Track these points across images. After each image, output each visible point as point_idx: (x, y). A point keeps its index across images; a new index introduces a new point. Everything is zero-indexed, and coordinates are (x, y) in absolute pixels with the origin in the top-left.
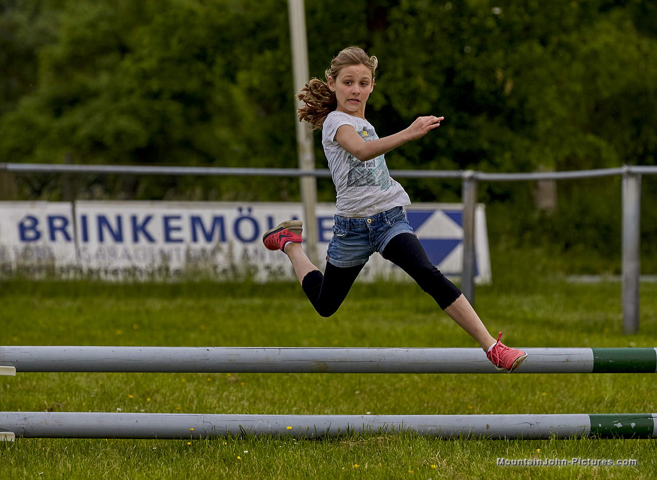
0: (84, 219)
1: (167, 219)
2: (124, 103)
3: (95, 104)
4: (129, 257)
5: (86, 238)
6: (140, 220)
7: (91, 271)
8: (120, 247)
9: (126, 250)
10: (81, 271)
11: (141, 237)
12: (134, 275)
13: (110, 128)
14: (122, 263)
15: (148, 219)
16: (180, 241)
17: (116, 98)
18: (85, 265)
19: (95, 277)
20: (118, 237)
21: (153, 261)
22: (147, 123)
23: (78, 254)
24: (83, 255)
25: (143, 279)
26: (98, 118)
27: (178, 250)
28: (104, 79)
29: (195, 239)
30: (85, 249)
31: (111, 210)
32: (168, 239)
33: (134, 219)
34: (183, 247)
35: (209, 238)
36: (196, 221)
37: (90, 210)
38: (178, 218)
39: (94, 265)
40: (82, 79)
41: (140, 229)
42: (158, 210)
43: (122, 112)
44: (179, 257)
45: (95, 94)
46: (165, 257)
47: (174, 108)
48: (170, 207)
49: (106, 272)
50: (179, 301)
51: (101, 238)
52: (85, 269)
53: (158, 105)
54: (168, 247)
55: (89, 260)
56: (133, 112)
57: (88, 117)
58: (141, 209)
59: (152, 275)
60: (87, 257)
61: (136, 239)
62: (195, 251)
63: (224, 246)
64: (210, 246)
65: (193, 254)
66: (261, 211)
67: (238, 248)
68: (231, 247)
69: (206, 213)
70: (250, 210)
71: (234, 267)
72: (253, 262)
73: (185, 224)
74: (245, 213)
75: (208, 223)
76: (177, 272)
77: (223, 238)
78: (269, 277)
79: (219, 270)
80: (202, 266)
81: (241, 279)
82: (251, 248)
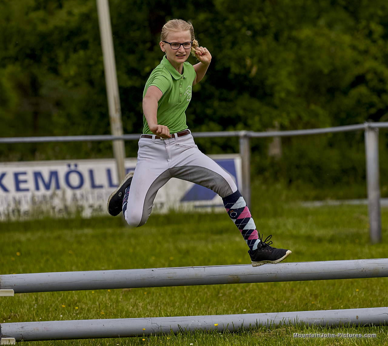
1: (16, 175)
15: (3, 176)
16: (27, 190)
21: (9, 205)
25: (2, 219)
27: (25, 197)
29: (37, 188)
32: (18, 189)
34: (29, 194)
35: (47, 187)
36: (37, 175)
38: (24, 173)
42: (10, 169)
44: (26, 202)
46: (17, 203)
48: (18, 167)
54: (18, 195)
59: (8, 215)
62: (38, 197)
63: (59, 192)
64: (49, 193)
65: (37, 199)
66: (84, 166)
67: (69, 193)
68: (64, 193)
69: (45, 169)
70: (76, 166)
71: (66, 208)
72: (80, 203)
73: (30, 178)
74: (73, 167)
75: (46, 177)
76: (26, 213)
77: (58, 187)
78: (92, 213)
79: (57, 210)
80: (45, 208)
81: (73, 216)
82: (78, 192)
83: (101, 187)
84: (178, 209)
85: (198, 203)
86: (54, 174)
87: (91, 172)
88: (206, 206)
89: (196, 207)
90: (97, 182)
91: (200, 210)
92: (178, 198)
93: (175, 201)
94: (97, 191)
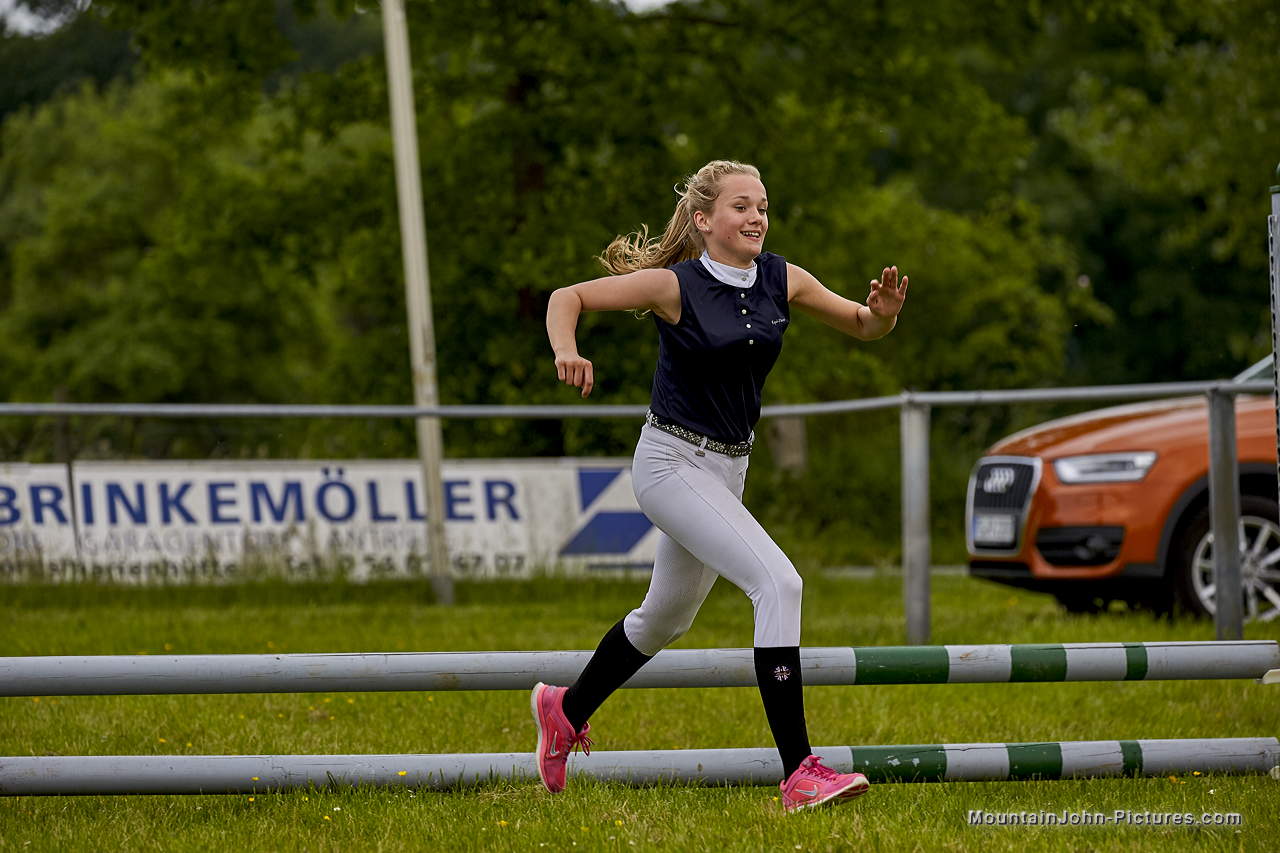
0: (87, 488)
1: (213, 488)
2: (145, 325)
3: (101, 327)
4: (157, 547)
5: (89, 518)
6: (173, 491)
7: (97, 569)
8: (142, 532)
9: (151, 536)
10: (83, 570)
11: (175, 515)
12: (165, 574)
13: (125, 362)
14: (146, 557)
15: (185, 488)
16: (235, 520)
17: (133, 318)
18: (88, 560)
19: (104, 578)
20: (139, 517)
21: (193, 550)
22: (181, 355)
23: (78, 542)
24: (86, 542)
25: (179, 579)
26: (106, 348)
27: (231, 534)
28: (114, 288)
29: (257, 517)
30: (88, 535)
31: (128, 475)
32: (216, 518)
33: (163, 488)
34: (238, 530)
35: (278, 515)
36: (258, 489)
37: (96, 475)
38: (231, 485)
39: (103, 559)
40: (82, 289)
41: (172, 503)
42: (200, 475)
43: (143, 339)
44: (232, 545)
45: (102, 312)
46: (212, 545)
47: (224, 331)
48: (218, 470)
49: (121, 570)
50: (233, 611)
51: (113, 518)
52: (89, 568)
53: (197, 328)
54: (216, 530)
55: (94, 553)
56: (160, 338)
57: (91, 347)
58: (174, 474)
59: (192, 572)
60: (92, 547)
61: (166, 519)
62: (258, 535)
63: (303, 528)
64: (279, 529)
65: (254, 540)
66: (358, 474)
67: (324, 529)
68: (312, 528)
69: (274, 477)
70: (341, 472)
71: (317, 560)
72: (346, 551)
73: (242, 495)
74: (333, 476)
75: (277, 493)
76: (231, 568)
77: (300, 515)
78: (371, 573)
79: (295, 564)
80: (269, 559)
81: (329, 578)
82: (343, 529)
83: (392, 518)
84: (552, 570)
85: (595, 559)
86: (293, 489)
87: (372, 487)
88: (614, 566)
89: (591, 567)
90: (385, 508)
91: (599, 574)
92: (555, 548)
93: (547, 554)
94: (382, 527)
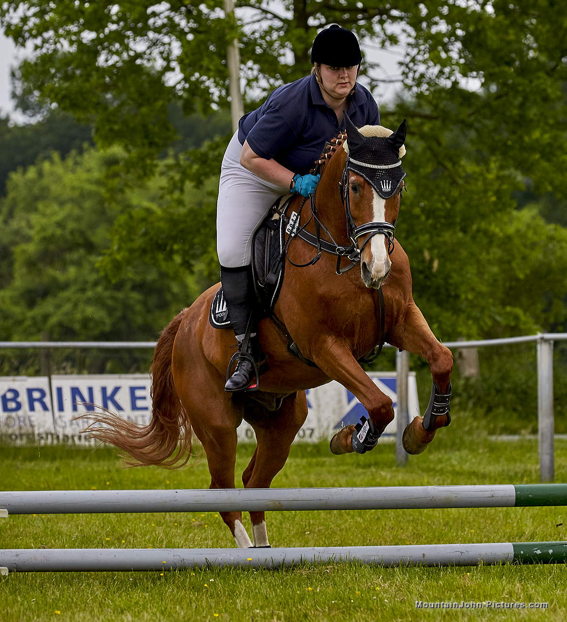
0: (60, 390)
1: (133, 390)
3: (65, 295)
5: (61, 408)
6: (109, 392)
7: (66, 437)
10: (58, 437)
13: (78, 316)
15: (117, 389)
16: (144, 409)
18: (60, 432)
19: (70, 443)
20: (90, 406)
23: (55, 422)
24: (59, 421)
27: (143, 416)
30: (61, 417)
31: (84, 382)
33: (104, 390)
34: (148, 414)
37: (65, 382)
38: (142, 388)
39: (69, 432)
40: (53, 273)
41: (109, 399)
42: (125, 382)
44: (144, 422)
48: (135, 379)
49: (80, 437)
51: (75, 408)
52: (61, 435)
55: (64, 428)
60: (64, 424)
61: (105, 407)
92: (332, 424)
93: (328, 428)
